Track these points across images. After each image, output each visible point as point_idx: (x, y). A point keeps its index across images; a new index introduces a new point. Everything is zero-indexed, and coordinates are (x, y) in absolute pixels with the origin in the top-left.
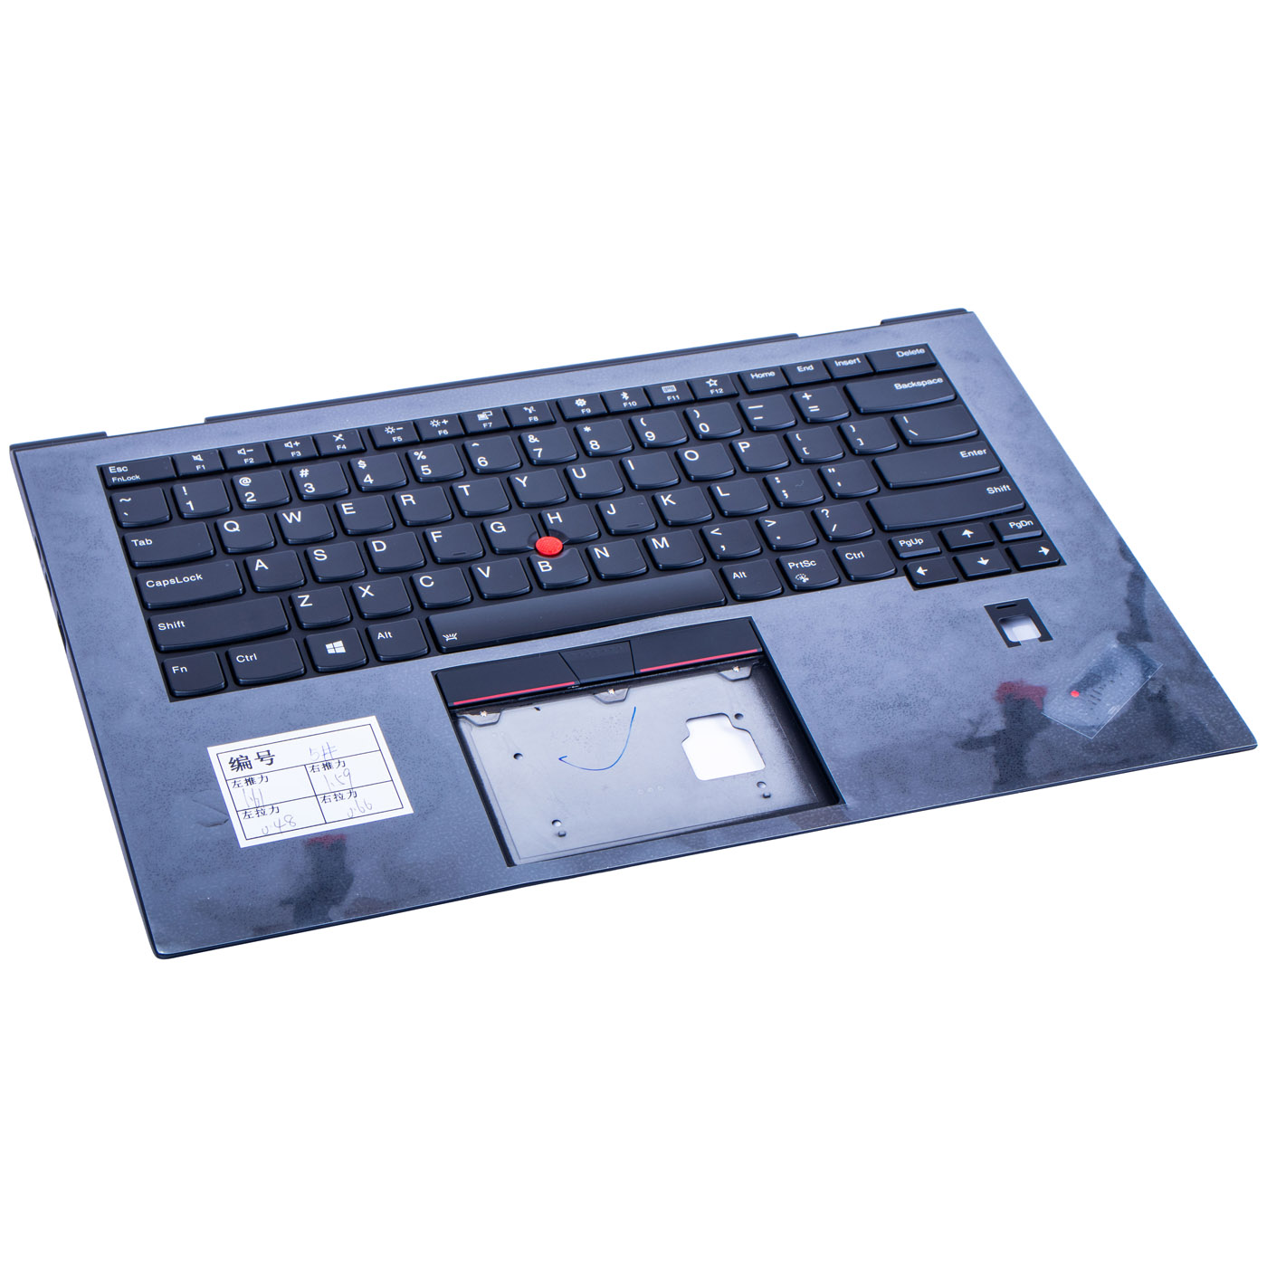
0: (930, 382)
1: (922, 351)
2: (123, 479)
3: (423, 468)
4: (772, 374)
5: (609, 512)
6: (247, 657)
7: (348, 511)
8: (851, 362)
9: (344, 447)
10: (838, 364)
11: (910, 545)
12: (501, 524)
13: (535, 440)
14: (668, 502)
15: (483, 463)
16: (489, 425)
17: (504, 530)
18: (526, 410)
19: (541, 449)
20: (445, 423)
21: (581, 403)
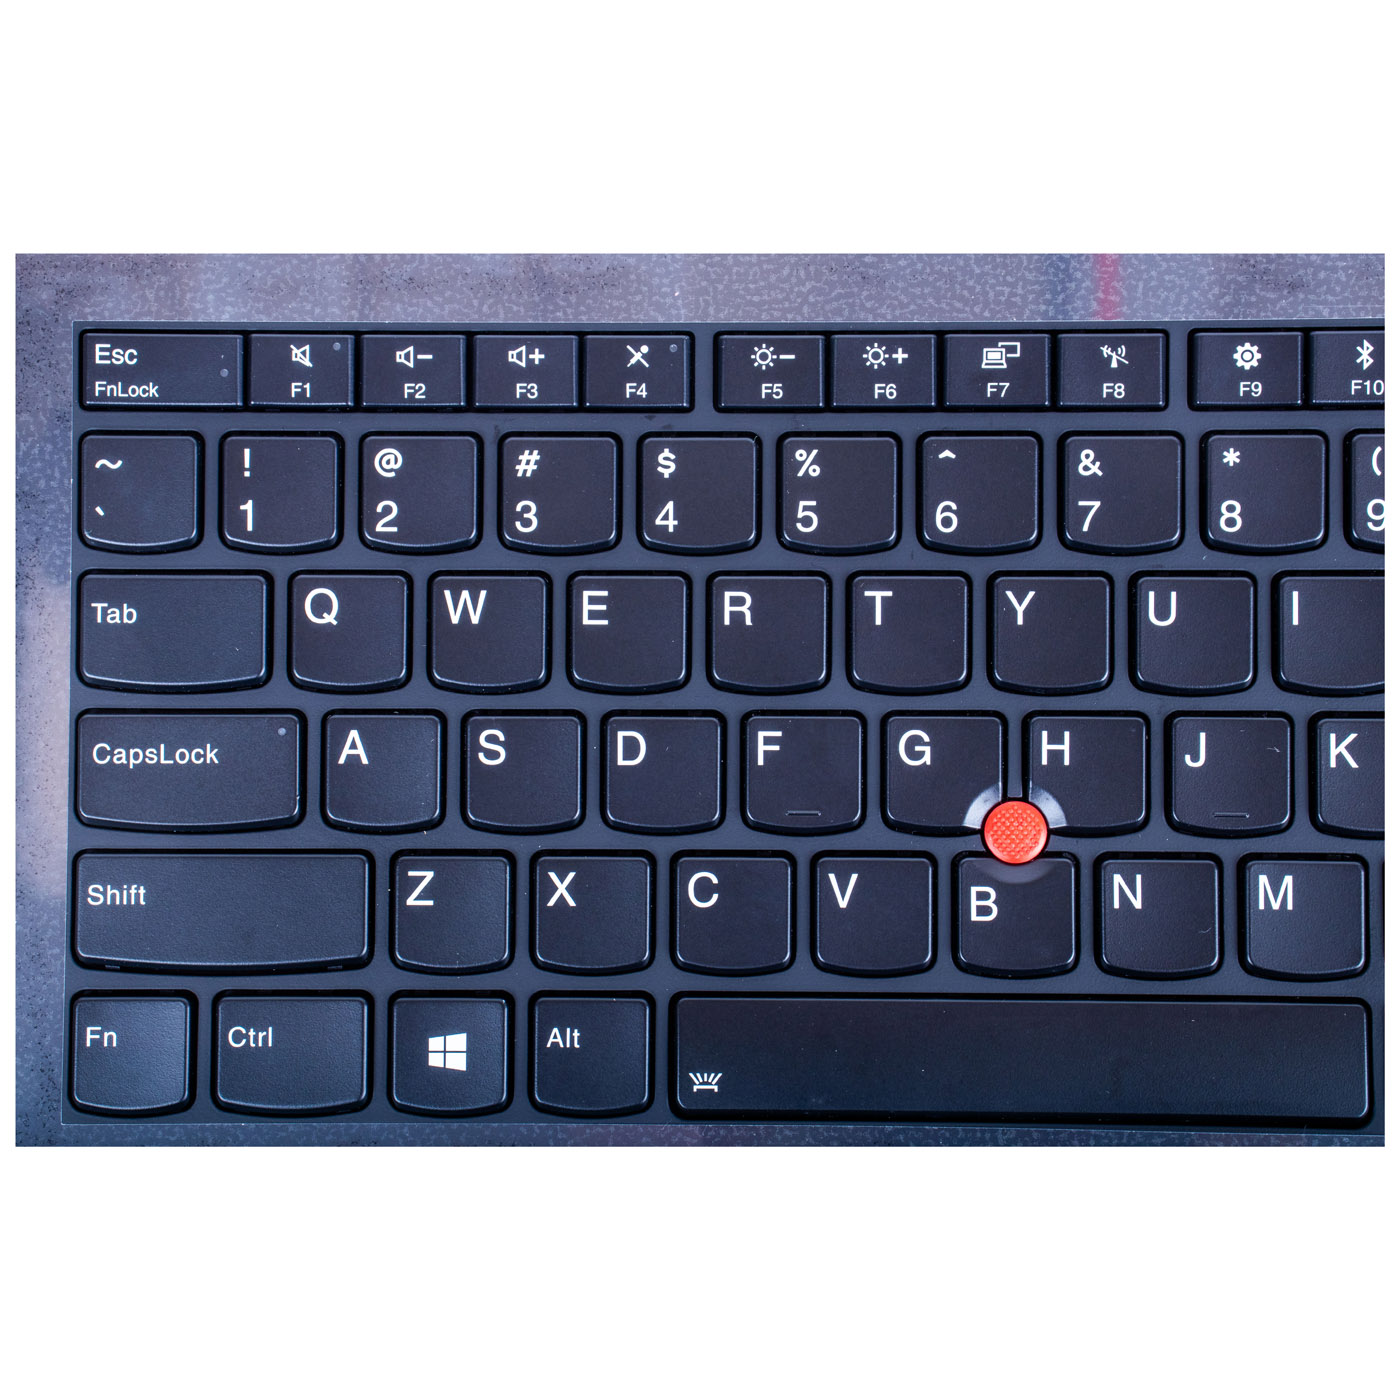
2: (116, 390)
3: (805, 508)
5: (1188, 758)
6: (252, 1033)
7: (593, 615)
9: (643, 392)
12: (926, 738)
13: (1095, 469)
14: (1340, 757)
15: (947, 522)
16: (1000, 389)
17: (927, 759)
18: (1106, 351)
19: (1097, 504)
20: (900, 356)
21: (1247, 356)
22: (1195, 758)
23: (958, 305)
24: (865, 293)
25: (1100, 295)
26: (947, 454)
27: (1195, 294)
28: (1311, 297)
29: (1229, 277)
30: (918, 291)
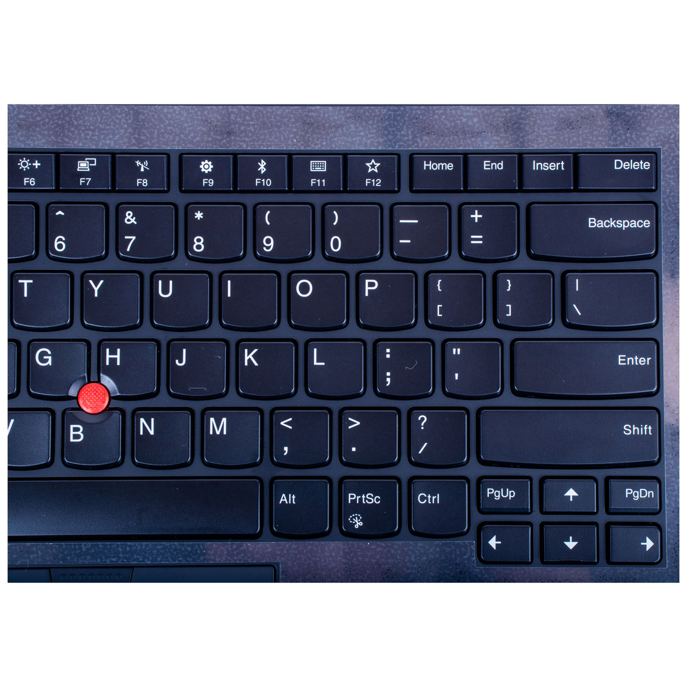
0: (634, 224)
1: (646, 165)
4: (449, 167)
5: (177, 361)
8: (553, 166)
10: (535, 166)
11: (497, 498)
12: (49, 352)
13: (133, 221)
14: (249, 360)
15: (60, 246)
16: (87, 181)
17: (50, 363)
18: (138, 163)
19: (134, 238)
20: (37, 164)
21: (206, 166)
22: (181, 362)
23: (67, 140)
24: (19, 133)
25: (137, 136)
26: (60, 213)
27: (182, 136)
28: (238, 138)
29: (198, 128)
30: (46, 133)
